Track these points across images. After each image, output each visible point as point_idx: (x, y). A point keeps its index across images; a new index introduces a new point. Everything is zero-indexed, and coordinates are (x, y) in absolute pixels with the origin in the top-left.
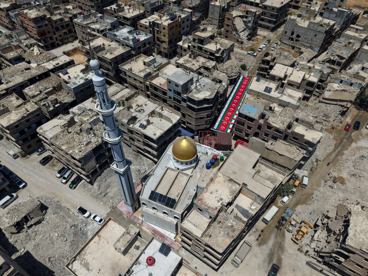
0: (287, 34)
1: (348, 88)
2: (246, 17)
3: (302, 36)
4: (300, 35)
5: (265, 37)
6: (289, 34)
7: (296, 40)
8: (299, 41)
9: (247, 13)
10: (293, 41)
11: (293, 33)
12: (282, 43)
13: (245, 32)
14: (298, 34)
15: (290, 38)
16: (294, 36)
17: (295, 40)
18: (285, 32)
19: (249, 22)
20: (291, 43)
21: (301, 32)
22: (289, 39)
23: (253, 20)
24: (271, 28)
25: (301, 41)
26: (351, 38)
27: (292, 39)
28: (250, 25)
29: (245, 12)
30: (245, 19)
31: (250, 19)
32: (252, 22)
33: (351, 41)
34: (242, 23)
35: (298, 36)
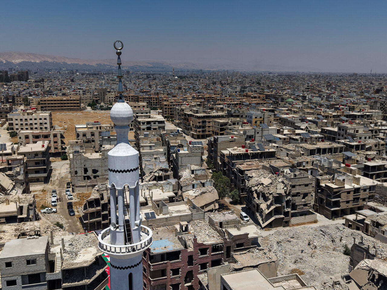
0: (78, 175)
1: (203, 189)
2: (10, 169)
3: (100, 169)
4: (96, 169)
5: (43, 191)
6: (81, 172)
7: (95, 177)
8: (98, 176)
9: (9, 164)
10: (91, 179)
11: (86, 170)
12: (77, 187)
13: (16, 189)
14: (93, 168)
15: (85, 177)
16: (90, 173)
17: (92, 177)
18: (74, 173)
19: (18, 173)
20: (88, 182)
21: (96, 166)
22: (85, 179)
23: (22, 169)
24: (43, 179)
25: (101, 175)
26: (153, 155)
27: (89, 178)
28: (21, 177)
29: (6, 164)
30: (9, 172)
31: (18, 169)
32: (22, 172)
33: (155, 156)
34: (7, 178)
35: (95, 171)
